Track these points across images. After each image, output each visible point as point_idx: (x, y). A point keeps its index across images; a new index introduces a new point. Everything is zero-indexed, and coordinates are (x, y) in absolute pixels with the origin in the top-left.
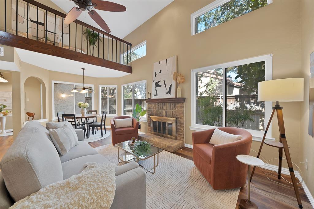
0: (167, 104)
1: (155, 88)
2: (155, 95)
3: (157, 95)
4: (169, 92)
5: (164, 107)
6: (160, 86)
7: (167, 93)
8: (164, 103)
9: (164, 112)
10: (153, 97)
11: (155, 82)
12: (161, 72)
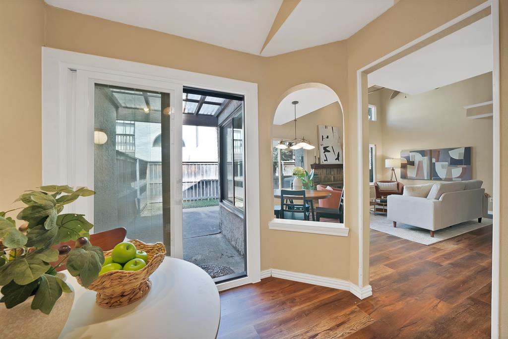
0: (335, 169)
1: (324, 153)
2: (325, 160)
3: (327, 160)
4: (338, 159)
5: (332, 173)
6: (329, 151)
7: (336, 159)
8: (332, 168)
9: (332, 177)
10: (323, 162)
11: (323, 146)
12: (328, 137)
